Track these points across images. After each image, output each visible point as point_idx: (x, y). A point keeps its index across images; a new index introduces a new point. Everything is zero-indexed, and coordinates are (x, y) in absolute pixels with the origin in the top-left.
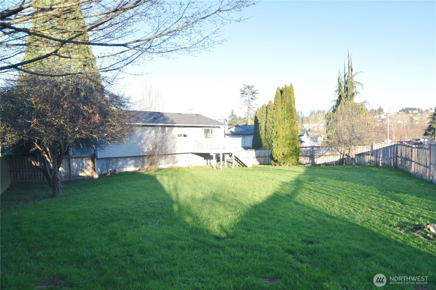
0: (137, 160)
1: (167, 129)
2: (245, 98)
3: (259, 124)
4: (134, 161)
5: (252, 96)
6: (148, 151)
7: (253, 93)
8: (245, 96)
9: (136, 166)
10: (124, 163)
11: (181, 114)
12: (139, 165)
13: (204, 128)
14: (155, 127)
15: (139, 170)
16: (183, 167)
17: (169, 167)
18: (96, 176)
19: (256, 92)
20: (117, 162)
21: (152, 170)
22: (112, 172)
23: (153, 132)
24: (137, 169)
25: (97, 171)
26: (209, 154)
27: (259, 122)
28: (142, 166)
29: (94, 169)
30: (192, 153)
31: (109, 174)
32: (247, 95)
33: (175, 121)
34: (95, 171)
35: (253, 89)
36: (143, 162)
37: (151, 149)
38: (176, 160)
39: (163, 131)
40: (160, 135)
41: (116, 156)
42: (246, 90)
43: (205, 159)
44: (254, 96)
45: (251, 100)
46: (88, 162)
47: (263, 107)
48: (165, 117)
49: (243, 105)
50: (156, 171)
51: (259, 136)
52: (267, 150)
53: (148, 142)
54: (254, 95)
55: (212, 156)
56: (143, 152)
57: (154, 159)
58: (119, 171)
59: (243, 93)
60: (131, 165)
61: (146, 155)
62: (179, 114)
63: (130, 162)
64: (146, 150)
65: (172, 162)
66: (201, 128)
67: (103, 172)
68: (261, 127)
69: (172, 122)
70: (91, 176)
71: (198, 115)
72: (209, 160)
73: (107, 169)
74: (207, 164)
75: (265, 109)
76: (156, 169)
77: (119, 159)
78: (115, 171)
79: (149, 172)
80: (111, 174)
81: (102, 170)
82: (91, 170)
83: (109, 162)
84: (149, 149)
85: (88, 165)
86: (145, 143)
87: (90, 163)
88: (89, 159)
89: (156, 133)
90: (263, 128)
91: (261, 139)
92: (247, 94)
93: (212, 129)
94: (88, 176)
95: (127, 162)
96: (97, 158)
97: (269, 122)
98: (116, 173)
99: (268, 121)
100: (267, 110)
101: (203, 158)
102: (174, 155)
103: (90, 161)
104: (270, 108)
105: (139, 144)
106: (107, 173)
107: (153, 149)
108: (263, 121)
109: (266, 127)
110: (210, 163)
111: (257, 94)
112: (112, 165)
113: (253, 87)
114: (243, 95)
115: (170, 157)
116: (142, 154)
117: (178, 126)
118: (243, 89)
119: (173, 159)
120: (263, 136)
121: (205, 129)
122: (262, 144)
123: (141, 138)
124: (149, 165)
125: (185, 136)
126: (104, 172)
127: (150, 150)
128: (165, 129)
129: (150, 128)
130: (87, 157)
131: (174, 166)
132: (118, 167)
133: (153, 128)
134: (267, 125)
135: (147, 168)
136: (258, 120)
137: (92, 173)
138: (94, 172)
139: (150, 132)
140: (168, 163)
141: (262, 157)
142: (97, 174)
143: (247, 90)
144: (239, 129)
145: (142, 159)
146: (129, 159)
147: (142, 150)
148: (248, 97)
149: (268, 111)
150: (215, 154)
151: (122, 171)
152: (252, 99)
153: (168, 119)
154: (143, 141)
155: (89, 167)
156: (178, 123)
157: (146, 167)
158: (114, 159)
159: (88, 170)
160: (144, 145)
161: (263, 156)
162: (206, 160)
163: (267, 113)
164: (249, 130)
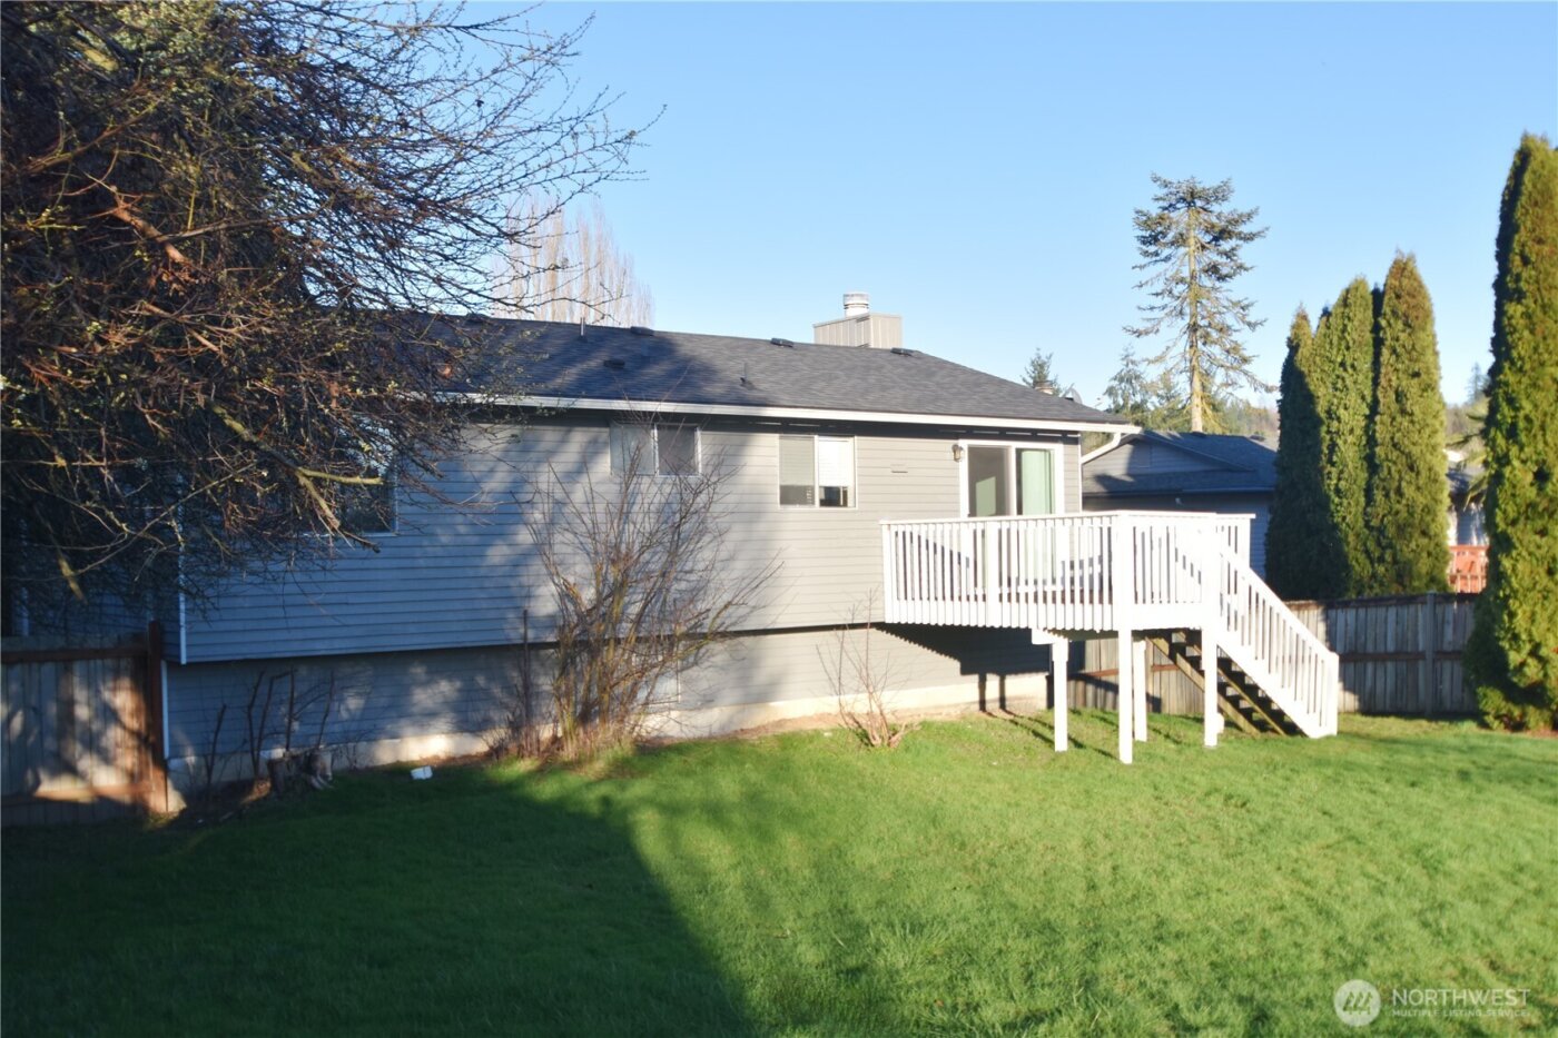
0: (481, 680)
1: (704, 445)
2: (1168, 269)
3: (1320, 422)
4: (458, 684)
5: (1212, 256)
6: (563, 609)
7: (1221, 234)
8: (1166, 252)
9: (468, 724)
10: (383, 701)
11: (789, 345)
12: (495, 715)
13: (964, 443)
14: (619, 430)
15: (496, 752)
16: (818, 733)
17: (715, 729)
18: (166, 802)
19: (1245, 229)
20: (330, 691)
21: (591, 759)
22: (282, 772)
23: (604, 466)
24: (479, 746)
25: (174, 763)
26: (1028, 632)
27: (1321, 409)
28: (515, 727)
29: (149, 742)
30: (881, 626)
31: (262, 789)
32: (1182, 250)
33: (764, 386)
34: (162, 764)
35: (1222, 209)
36: (527, 695)
37: (588, 595)
38: (761, 677)
39: (679, 463)
40: (655, 489)
41: (322, 648)
42: (1174, 215)
43: (965, 671)
44: (1229, 255)
45: (1207, 281)
46: (107, 695)
47: (1345, 302)
48: (688, 360)
49: (1157, 314)
50: (622, 770)
51: (1323, 504)
52: (1428, 608)
53: (562, 542)
54: (1226, 245)
55: (1047, 649)
56: (525, 617)
57: (606, 673)
58: (343, 763)
59: (1153, 235)
60: (432, 715)
61: (551, 639)
62: (775, 342)
63: (423, 697)
64: (546, 602)
65: (730, 696)
66: (948, 444)
67: (218, 765)
68: (1333, 447)
69: (745, 392)
70: (127, 798)
71: (907, 354)
72: (993, 682)
73: (255, 743)
74: (982, 703)
75: (1363, 315)
76: (625, 749)
77: (345, 669)
78: (308, 763)
79: (573, 779)
80: (274, 787)
81: (209, 756)
82: (128, 760)
83: (264, 689)
84: (568, 595)
85: (109, 715)
86: (541, 548)
87: (124, 700)
88: (117, 674)
89: (631, 470)
90: (1349, 451)
91: (1335, 527)
92: (1181, 240)
93: (1019, 452)
94: (103, 802)
95: (405, 691)
96: (174, 664)
97: (1395, 407)
98: (316, 782)
99: (1387, 400)
100: (1376, 328)
101: (955, 665)
102: (748, 641)
103: (126, 682)
104: (1403, 308)
105: (498, 554)
106: (247, 773)
107: (600, 600)
108: (1353, 399)
109: (1371, 441)
110: (1002, 700)
111: (1249, 238)
112: (291, 717)
113: (1220, 194)
114: (1152, 249)
115: (718, 652)
116: (515, 633)
117: (786, 427)
118: (1154, 210)
119: (744, 668)
120: (1349, 512)
121: (972, 450)
122: (1348, 567)
123: (512, 507)
124: (568, 722)
125: (833, 497)
126: (226, 772)
127: (575, 600)
128: (690, 444)
129: (579, 437)
130: (100, 653)
131: (749, 725)
132: (337, 728)
133: (603, 433)
134: (1381, 433)
135: (555, 739)
136: (1310, 399)
137: (134, 777)
138: (154, 776)
139: (583, 466)
140: (708, 701)
141: (1381, 658)
142: (177, 788)
143: (1181, 215)
144: (1160, 464)
145: (515, 677)
146: (419, 671)
147: (517, 600)
148: (1184, 262)
149: (1388, 335)
150: (1064, 633)
151: (362, 763)
152: (1213, 269)
153: (708, 372)
154: (525, 537)
155: (114, 735)
156: (785, 399)
157: (546, 733)
158: (303, 671)
159: (107, 759)
160: (537, 566)
161: (1391, 647)
162: (975, 678)
163: (1378, 343)
164: (1229, 469)
